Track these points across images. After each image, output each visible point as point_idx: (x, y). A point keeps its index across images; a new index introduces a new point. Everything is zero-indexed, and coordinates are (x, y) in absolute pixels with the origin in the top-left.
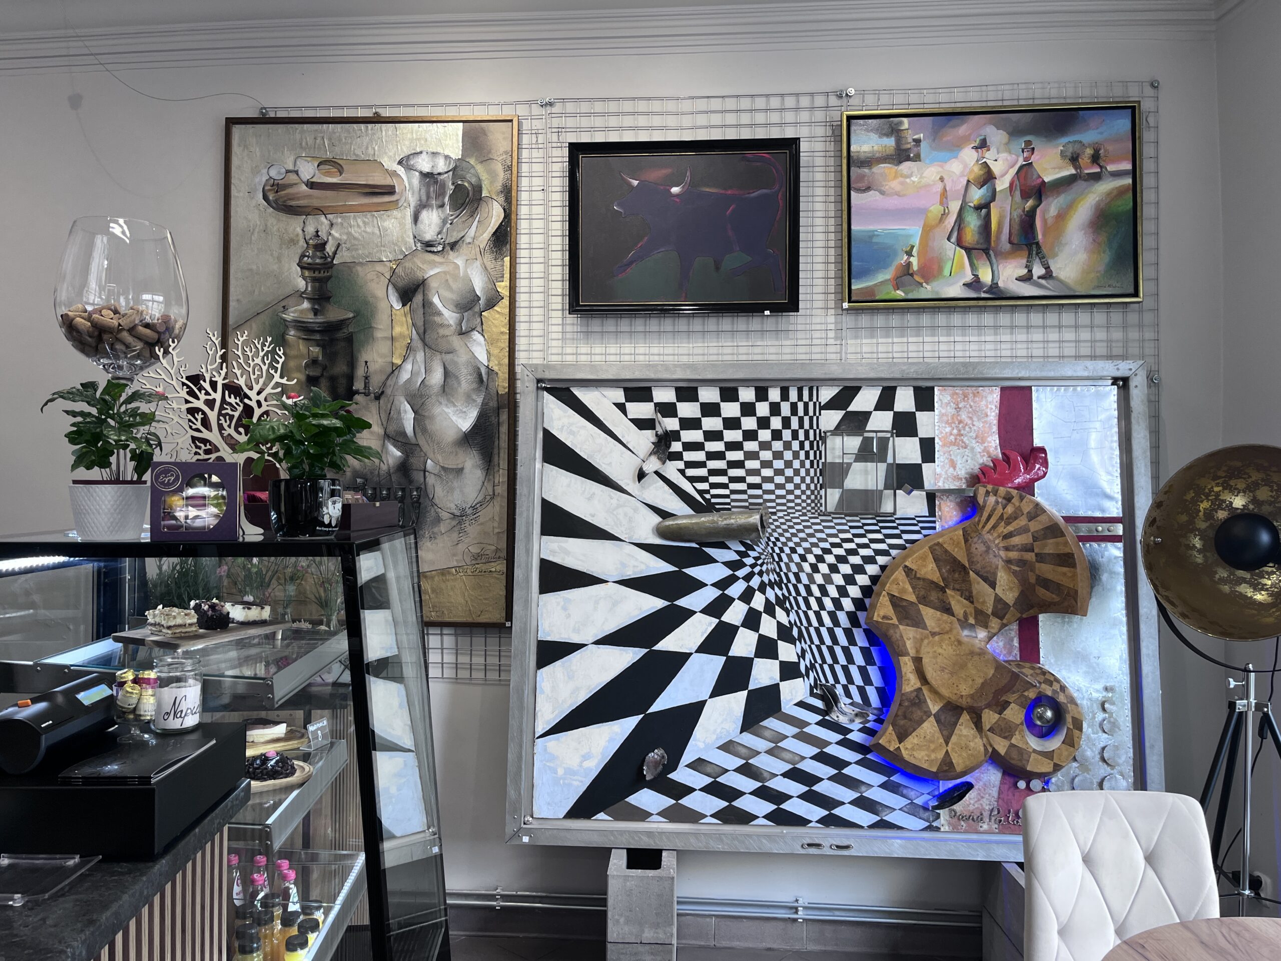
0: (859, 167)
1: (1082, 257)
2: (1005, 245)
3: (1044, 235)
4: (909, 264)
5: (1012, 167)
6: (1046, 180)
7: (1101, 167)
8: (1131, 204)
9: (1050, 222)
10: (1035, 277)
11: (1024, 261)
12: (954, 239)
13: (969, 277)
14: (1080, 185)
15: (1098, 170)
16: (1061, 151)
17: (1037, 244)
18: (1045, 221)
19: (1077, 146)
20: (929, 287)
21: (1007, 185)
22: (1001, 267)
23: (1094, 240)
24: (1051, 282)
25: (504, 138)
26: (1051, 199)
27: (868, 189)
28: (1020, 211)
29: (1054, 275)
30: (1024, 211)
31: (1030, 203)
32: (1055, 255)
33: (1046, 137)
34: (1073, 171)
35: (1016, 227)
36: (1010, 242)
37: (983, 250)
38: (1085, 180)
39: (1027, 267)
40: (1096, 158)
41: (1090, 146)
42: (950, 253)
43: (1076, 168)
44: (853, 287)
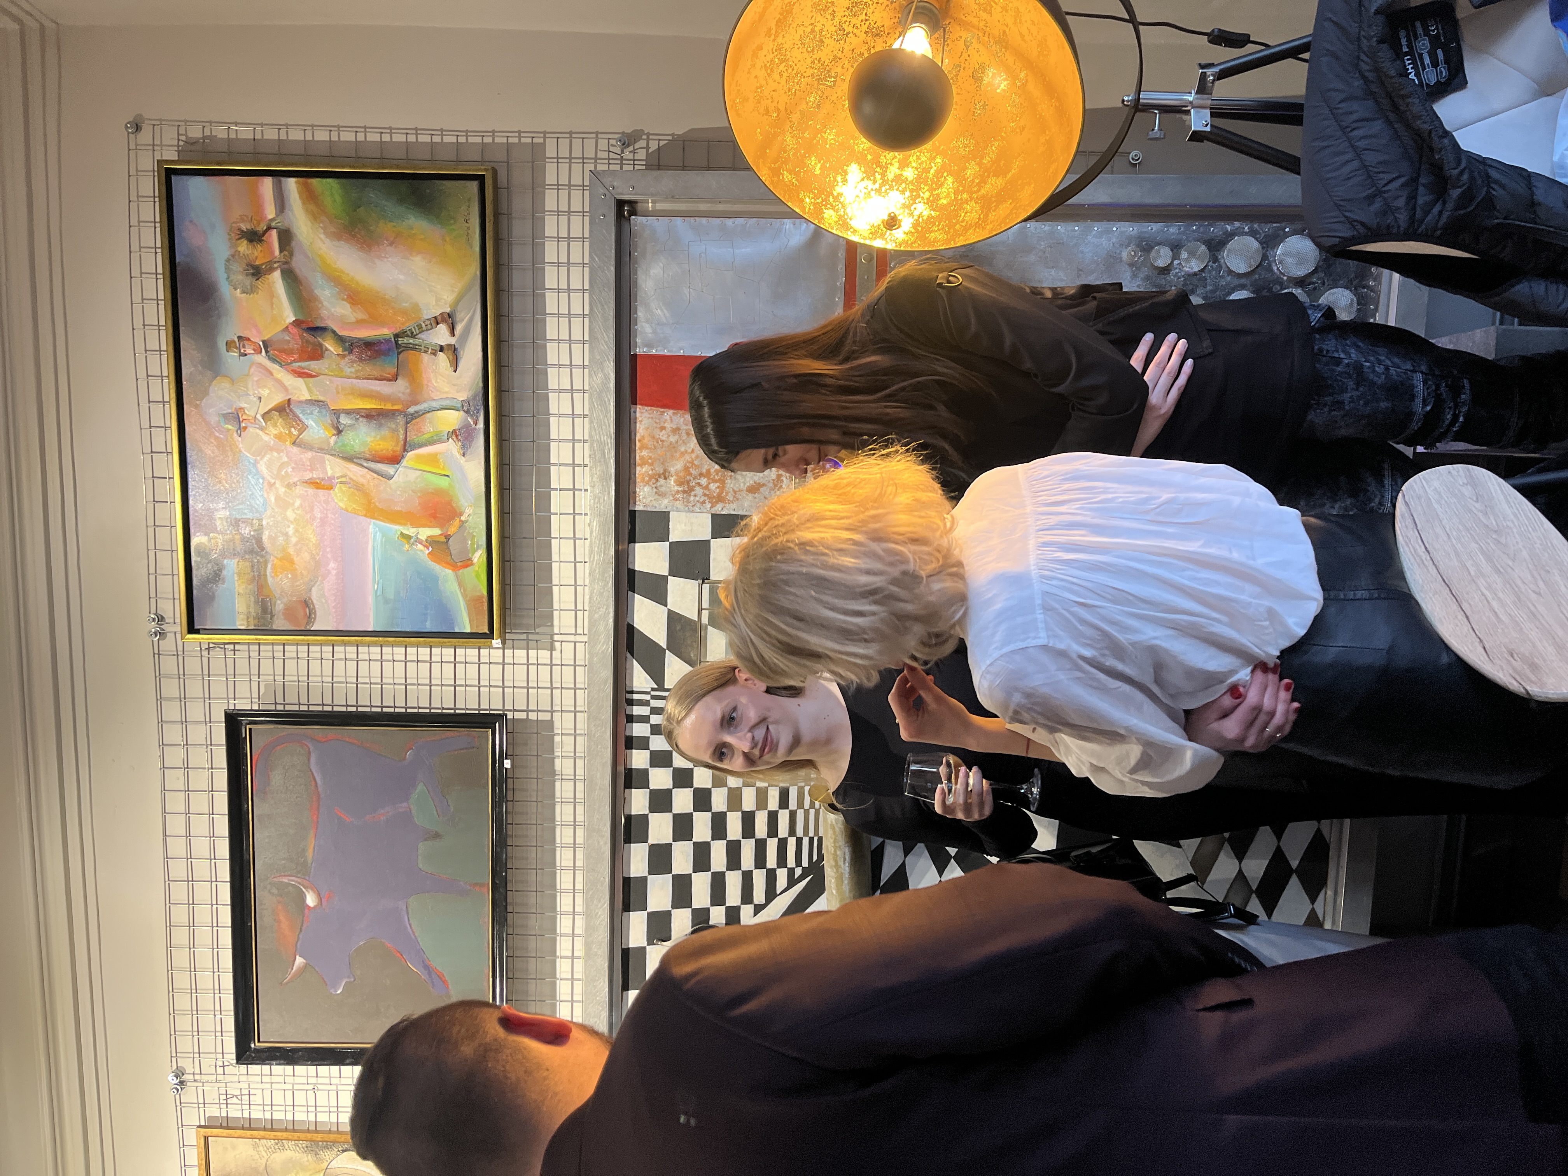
0: (272, 616)
1: (418, 262)
2: (400, 387)
3: (383, 324)
4: (431, 542)
5: (271, 374)
6: (292, 318)
7: (269, 228)
8: (330, 180)
9: (361, 315)
10: (452, 341)
11: (426, 358)
12: (389, 469)
13: (452, 447)
14: (298, 263)
15: (274, 233)
16: (243, 292)
17: (396, 336)
18: (360, 323)
19: (237, 267)
20: (468, 511)
21: (300, 382)
22: (434, 395)
23: (391, 244)
24: (458, 316)
25: (234, 1147)
26: (324, 313)
27: (307, 603)
28: (343, 363)
29: (448, 310)
30: (344, 357)
31: (330, 345)
32: (416, 308)
33: (219, 317)
34: (277, 275)
35: (368, 369)
36: (395, 378)
37: (407, 423)
38: (291, 255)
39: (434, 354)
40: (254, 237)
41: (234, 246)
42: (413, 475)
43: (271, 270)
44: (468, 630)
